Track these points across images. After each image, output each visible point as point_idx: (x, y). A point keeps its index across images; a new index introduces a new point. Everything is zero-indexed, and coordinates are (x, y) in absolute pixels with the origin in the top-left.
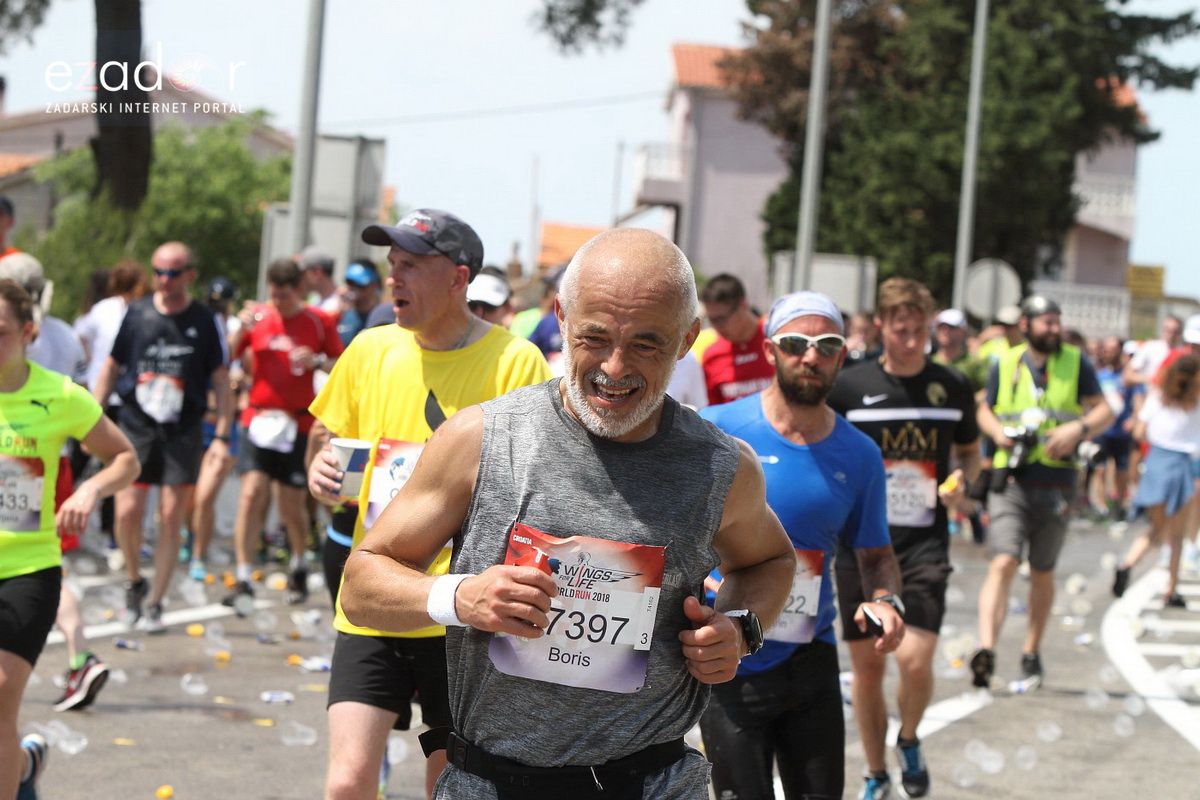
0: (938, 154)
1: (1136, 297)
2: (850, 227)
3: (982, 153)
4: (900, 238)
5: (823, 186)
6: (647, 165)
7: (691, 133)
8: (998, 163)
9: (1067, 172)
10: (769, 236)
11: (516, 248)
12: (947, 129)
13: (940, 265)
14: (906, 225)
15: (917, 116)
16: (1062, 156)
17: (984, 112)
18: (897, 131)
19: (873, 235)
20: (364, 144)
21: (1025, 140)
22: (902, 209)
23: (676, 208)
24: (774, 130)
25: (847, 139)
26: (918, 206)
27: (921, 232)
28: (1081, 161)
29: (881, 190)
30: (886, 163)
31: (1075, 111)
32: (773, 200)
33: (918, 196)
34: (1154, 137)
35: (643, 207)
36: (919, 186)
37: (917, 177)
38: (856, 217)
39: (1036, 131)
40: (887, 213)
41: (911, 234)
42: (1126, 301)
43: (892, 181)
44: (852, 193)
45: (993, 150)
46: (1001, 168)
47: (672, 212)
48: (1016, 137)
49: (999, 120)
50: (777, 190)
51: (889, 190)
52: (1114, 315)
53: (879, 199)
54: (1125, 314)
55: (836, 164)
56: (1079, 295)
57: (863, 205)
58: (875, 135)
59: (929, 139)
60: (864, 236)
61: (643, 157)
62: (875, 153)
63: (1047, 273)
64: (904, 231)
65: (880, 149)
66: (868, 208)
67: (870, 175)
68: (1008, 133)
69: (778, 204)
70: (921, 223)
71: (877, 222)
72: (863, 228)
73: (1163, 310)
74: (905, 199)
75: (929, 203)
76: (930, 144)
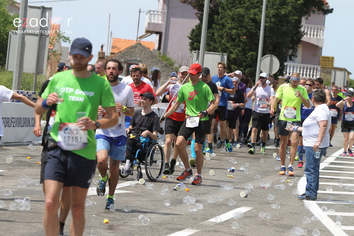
0: (252, 16)
1: (323, 68)
2: (220, 42)
3: (266, 16)
4: (239, 46)
5: (209, 27)
6: (150, 19)
7: (166, 7)
8: (273, 20)
9: (299, 21)
10: (192, 44)
11: (102, 47)
12: (256, 7)
13: (252, 55)
14: (241, 41)
15: (245, 3)
16: (296, 18)
18: (237, 9)
19: (228, 45)
20: (44, 10)
21: (283, 12)
22: (239, 36)
23: (160, 34)
24: (194, 7)
25: (220, 10)
26: (244, 35)
27: (244, 43)
28: (303, 19)
29: (231, 29)
30: (233, 19)
32: (193, 31)
33: (245, 31)
34: (331, 11)
35: (149, 34)
36: (245, 27)
37: (244, 24)
38: (223, 39)
39: (287, 9)
40: (233, 37)
41: (242, 44)
42: (319, 68)
43: (235, 26)
44: (222, 30)
45: (271, 15)
46: (274, 21)
47: (158, 35)
48: (280, 10)
49: (273, 4)
50: (195, 28)
51: (234, 29)
52: (315, 73)
53: (231, 31)
54: (319, 73)
55: (216, 19)
56: (302, 67)
57: (225, 34)
58: (229, 9)
59: (249, 11)
60: (225, 45)
61: (148, 15)
62: (229, 15)
63: (291, 59)
64: (239, 43)
65: (231, 14)
66: (227, 35)
67: (228, 23)
68: (277, 9)
69: (195, 34)
70: (245, 40)
71: (230, 40)
72: (225, 43)
73: (333, 72)
74: (240, 32)
75: (248, 33)
76: (249, 12)
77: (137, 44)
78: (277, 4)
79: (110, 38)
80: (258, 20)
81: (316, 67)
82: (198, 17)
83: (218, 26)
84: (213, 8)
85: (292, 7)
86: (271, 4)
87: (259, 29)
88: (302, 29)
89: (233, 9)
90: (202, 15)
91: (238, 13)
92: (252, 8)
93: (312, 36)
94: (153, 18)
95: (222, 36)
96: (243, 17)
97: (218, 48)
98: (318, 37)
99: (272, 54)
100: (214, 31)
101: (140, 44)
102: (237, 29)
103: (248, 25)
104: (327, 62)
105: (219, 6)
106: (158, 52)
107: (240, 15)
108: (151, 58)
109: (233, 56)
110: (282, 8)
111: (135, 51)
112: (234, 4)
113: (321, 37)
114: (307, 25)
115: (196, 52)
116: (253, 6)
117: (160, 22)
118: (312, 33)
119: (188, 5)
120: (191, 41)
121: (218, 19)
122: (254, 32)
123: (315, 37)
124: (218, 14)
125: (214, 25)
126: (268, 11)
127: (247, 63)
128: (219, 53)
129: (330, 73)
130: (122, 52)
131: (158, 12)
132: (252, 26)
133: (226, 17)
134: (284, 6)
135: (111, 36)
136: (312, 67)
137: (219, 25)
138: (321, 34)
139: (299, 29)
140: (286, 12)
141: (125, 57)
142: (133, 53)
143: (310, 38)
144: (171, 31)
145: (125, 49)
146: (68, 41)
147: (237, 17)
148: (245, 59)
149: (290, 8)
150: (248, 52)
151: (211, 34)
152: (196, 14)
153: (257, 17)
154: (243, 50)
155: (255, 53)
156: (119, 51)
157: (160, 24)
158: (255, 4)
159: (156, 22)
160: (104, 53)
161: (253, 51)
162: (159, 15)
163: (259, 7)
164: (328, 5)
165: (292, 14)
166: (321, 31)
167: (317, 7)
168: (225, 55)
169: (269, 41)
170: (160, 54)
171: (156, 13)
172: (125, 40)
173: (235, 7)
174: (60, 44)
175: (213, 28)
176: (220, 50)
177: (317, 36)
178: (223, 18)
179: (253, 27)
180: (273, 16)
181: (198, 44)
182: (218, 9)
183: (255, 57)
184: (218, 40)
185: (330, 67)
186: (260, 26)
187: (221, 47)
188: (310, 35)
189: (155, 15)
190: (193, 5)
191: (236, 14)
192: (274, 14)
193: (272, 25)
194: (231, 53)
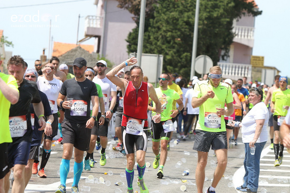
0: (185, 19)
1: (254, 67)
2: (156, 44)
3: (200, 19)
4: (174, 47)
5: (146, 30)
6: (89, 23)
7: (104, 12)
8: (206, 22)
9: (230, 24)
10: (129, 47)
11: (44, 51)
12: (189, 11)
13: (186, 56)
14: (175, 43)
15: (178, 7)
16: (228, 20)
17: (201, 5)
18: (171, 12)
19: (164, 47)
21: (215, 15)
22: (173, 38)
23: (99, 37)
24: (131, 12)
25: (155, 14)
26: (179, 37)
27: (179, 45)
28: (235, 21)
29: (166, 31)
30: (167, 22)
31: (232, 4)
32: (130, 34)
33: (179, 33)
34: (260, 13)
35: (88, 38)
36: (179, 30)
37: (179, 27)
38: (158, 41)
39: (219, 11)
40: (168, 39)
41: (176, 46)
42: (250, 67)
43: (170, 28)
44: (157, 32)
45: (204, 18)
46: (207, 24)
47: (97, 39)
48: (212, 13)
49: (206, 8)
50: (132, 31)
51: (169, 31)
52: (246, 72)
53: (165, 34)
54: (250, 72)
55: (151, 22)
56: (234, 66)
57: (161, 36)
58: (164, 13)
59: (182, 14)
60: (161, 47)
61: (87, 20)
62: (164, 19)
63: (223, 59)
64: (174, 45)
65: (166, 18)
66: (162, 37)
67: (163, 26)
68: (209, 12)
69: (131, 37)
70: (180, 42)
71: (165, 42)
72: (161, 45)
73: (263, 71)
74: (174, 34)
75: (182, 35)
76: (182, 16)
77: (78, 47)
78: (209, 8)
79: (51, 42)
80: (191, 22)
81: (247, 66)
82: (134, 21)
83: (153, 30)
84: (149, 12)
85: (224, 10)
86: (204, 7)
87: (193, 31)
88: (233, 31)
89: (168, 13)
90: (139, 19)
91: (173, 16)
92: (185, 11)
93: (243, 37)
94: (91, 22)
95: (158, 38)
96: (177, 20)
97: (154, 50)
98: (249, 38)
99: (205, 55)
100: (150, 34)
101: (80, 48)
102: (172, 32)
103: (182, 28)
104: (257, 62)
105: (154, 10)
106: (97, 54)
107: (174, 19)
108: (91, 60)
109: (168, 57)
110: (214, 11)
111: (75, 54)
112: (169, 8)
113: (252, 38)
114: (238, 27)
115: (133, 54)
116: (186, 9)
117: (99, 26)
118: (243, 34)
119: (124, 9)
120: (128, 44)
121: (153, 22)
122: (188, 34)
123: (246, 37)
124: (153, 17)
125: (149, 28)
126: (201, 14)
127: (182, 63)
128: (155, 55)
129: (261, 72)
130: (63, 56)
131: (96, 17)
132: (186, 28)
133: (161, 20)
134: (216, 9)
135: (52, 40)
136: (244, 67)
137: (155, 28)
138: (252, 35)
139: (230, 31)
140: (218, 14)
141: (66, 60)
142: (74, 56)
143: (241, 39)
144: (109, 35)
145: (66, 53)
146: (11, 45)
147: (172, 20)
148: (180, 60)
149: (221, 11)
150: (182, 53)
151: (147, 36)
152: (133, 18)
153: (190, 20)
154: (178, 51)
155: (189, 54)
156: (60, 55)
157: (99, 29)
158: (189, 8)
159: (95, 26)
160: (45, 57)
161: (187, 52)
162: (97, 20)
163: (192, 10)
164: (257, 7)
165: (223, 16)
166: (252, 32)
167: (247, 10)
168: (161, 56)
169: (202, 43)
170: (99, 56)
171: (94, 18)
172: (65, 44)
173: (170, 11)
174: (4, 49)
175: (149, 31)
176: (156, 51)
177: (247, 36)
178: (158, 22)
179: (187, 30)
180: (206, 19)
181: (135, 46)
182: (153, 13)
183: (189, 58)
184: (153, 43)
185: (261, 66)
186: (193, 28)
187: (157, 49)
188: (241, 36)
189: (93, 19)
190: (130, 9)
191: (170, 17)
192: (207, 16)
193: (205, 27)
194: (167, 54)
